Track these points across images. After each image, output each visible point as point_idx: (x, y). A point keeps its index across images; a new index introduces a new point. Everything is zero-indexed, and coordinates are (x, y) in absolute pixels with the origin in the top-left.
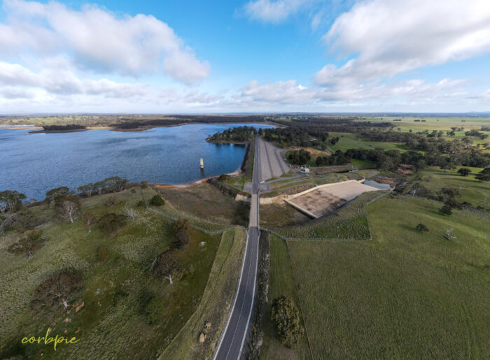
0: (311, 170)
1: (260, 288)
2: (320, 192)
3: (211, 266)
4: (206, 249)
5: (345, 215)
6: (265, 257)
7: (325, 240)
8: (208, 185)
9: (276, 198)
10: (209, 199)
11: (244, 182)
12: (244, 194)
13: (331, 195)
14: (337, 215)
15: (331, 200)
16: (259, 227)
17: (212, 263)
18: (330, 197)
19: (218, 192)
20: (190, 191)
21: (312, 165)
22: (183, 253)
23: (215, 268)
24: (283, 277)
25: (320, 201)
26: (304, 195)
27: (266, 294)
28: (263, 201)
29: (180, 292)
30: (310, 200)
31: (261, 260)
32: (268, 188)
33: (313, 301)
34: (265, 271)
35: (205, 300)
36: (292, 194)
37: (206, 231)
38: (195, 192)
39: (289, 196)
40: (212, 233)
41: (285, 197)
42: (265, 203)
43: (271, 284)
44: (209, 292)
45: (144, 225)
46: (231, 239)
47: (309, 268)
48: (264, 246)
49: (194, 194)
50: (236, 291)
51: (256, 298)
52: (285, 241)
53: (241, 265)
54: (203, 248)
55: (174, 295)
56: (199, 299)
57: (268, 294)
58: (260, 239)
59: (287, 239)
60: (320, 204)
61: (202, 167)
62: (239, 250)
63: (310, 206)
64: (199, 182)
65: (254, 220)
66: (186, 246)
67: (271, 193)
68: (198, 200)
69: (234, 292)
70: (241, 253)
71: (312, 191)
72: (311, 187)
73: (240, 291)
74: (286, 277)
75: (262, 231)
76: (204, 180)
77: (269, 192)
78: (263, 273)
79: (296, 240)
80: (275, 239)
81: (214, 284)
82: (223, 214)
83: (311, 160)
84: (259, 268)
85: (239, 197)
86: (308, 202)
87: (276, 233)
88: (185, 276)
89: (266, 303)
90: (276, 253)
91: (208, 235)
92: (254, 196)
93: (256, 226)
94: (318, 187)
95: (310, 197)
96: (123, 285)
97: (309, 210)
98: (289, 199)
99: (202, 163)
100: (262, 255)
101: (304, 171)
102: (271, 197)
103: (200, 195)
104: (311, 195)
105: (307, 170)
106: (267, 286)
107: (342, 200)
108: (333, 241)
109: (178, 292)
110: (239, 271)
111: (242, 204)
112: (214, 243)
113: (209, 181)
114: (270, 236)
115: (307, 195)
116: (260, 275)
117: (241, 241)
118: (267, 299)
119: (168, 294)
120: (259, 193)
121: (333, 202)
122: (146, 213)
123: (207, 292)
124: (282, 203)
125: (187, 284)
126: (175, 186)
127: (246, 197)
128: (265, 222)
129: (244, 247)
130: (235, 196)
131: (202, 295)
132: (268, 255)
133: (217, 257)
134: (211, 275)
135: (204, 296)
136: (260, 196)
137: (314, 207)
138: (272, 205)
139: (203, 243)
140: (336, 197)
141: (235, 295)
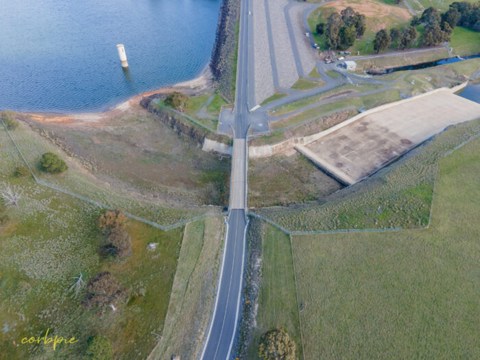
0: (359, 63)
1: (246, 309)
2: (366, 124)
3: (171, 283)
4: (159, 254)
5: (398, 179)
6: (255, 262)
7: (353, 232)
8: (144, 112)
9: (280, 145)
10: (152, 149)
11: (218, 108)
12: (220, 139)
13: (387, 130)
14: (384, 182)
15: (384, 142)
16: (246, 210)
17: (172, 277)
18: (383, 137)
19: (167, 131)
20: (110, 129)
21: (364, 51)
22: (123, 263)
23: (178, 284)
24: (281, 293)
25: (363, 145)
26: (335, 132)
27: (254, 316)
28: (256, 152)
29: (130, 321)
30: (344, 143)
31: (249, 268)
32: (266, 123)
33: (318, 322)
34: (255, 284)
35: (167, 329)
36: (310, 133)
37: (155, 225)
38: (122, 132)
39: (305, 138)
40: (167, 228)
41: (296, 141)
42: (259, 155)
43: (262, 304)
44: (173, 319)
45: (42, 216)
46: (199, 236)
47: (320, 278)
48: (254, 244)
49: (119, 138)
50: (212, 313)
51: (240, 321)
52: (288, 235)
53: (217, 275)
54: (155, 253)
55: (123, 326)
56: (159, 329)
57: (258, 316)
58: (248, 233)
59: (292, 234)
60: (361, 152)
61: (126, 65)
62: (214, 253)
63: (342, 158)
64: (124, 106)
65: (238, 197)
66: (126, 253)
67: (272, 135)
68: (129, 150)
69: (208, 315)
70: (216, 258)
71: (351, 124)
72: (351, 115)
73: (217, 312)
74: (284, 293)
75: (251, 217)
76: (136, 100)
77: (267, 133)
78: (251, 288)
79: (306, 233)
80: (273, 232)
81: (178, 308)
82: (182, 180)
83: (365, 35)
84: (245, 279)
85: (209, 145)
86: (339, 149)
87: (274, 223)
88: (133, 299)
89: (253, 328)
90: (273, 256)
91: (160, 230)
92: (239, 143)
93: (241, 207)
94: (364, 113)
95: (344, 138)
96: (41, 316)
97: (339, 165)
98: (305, 145)
99: (123, 56)
100: (251, 260)
101: (345, 66)
102: (271, 143)
103: (133, 140)
104: (347, 133)
105: (351, 65)
106: (257, 306)
107: (404, 142)
108: (366, 232)
109: (127, 320)
110: (215, 286)
111: (217, 158)
112: (172, 244)
113: (146, 104)
114: (264, 226)
115: (339, 134)
116: (247, 290)
117: (217, 237)
118: (255, 323)
119: (113, 326)
120: (249, 136)
121: (386, 147)
122: (38, 190)
123: (170, 319)
124: (290, 153)
125: (139, 310)
126: (76, 117)
127: (222, 145)
128: (258, 194)
129: (222, 246)
130: (201, 142)
131: (164, 324)
132: (259, 260)
133: (178, 267)
134: (172, 295)
135: (165, 325)
136: (250, 143)
137: (349, 160)
138: (272, 157)
139: (153, 246)
140: (394, 135)
141: (210, 320)
